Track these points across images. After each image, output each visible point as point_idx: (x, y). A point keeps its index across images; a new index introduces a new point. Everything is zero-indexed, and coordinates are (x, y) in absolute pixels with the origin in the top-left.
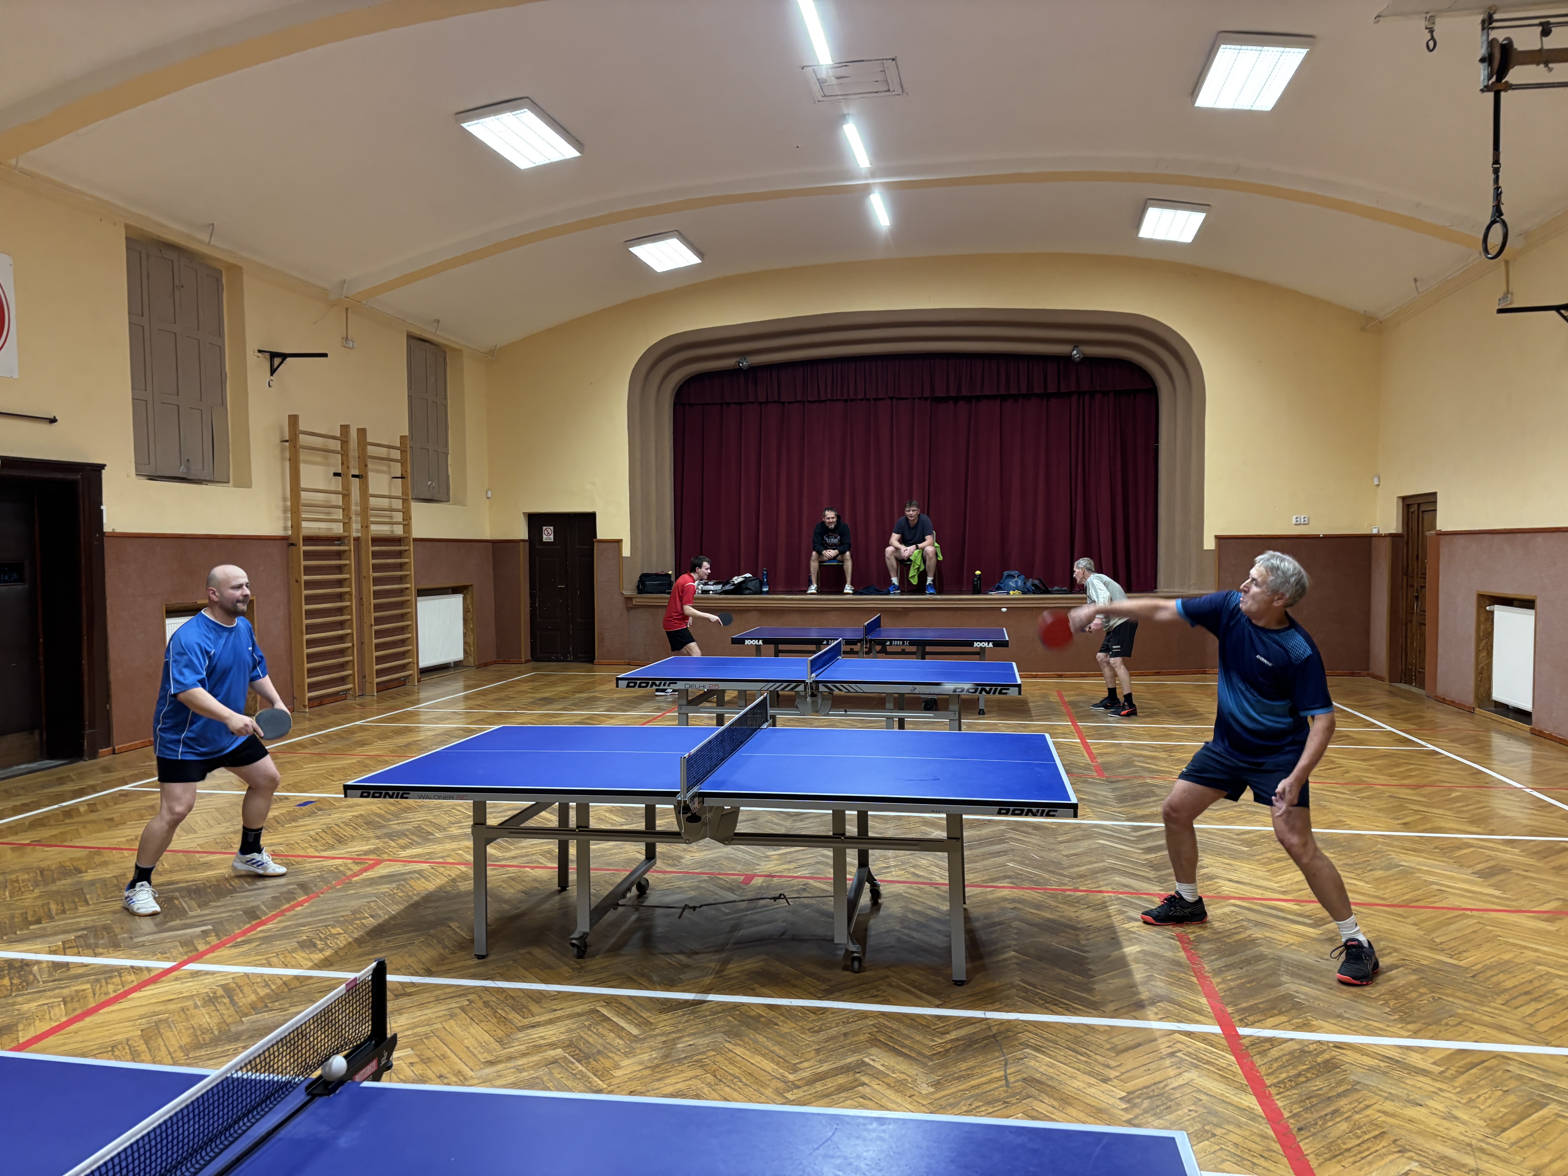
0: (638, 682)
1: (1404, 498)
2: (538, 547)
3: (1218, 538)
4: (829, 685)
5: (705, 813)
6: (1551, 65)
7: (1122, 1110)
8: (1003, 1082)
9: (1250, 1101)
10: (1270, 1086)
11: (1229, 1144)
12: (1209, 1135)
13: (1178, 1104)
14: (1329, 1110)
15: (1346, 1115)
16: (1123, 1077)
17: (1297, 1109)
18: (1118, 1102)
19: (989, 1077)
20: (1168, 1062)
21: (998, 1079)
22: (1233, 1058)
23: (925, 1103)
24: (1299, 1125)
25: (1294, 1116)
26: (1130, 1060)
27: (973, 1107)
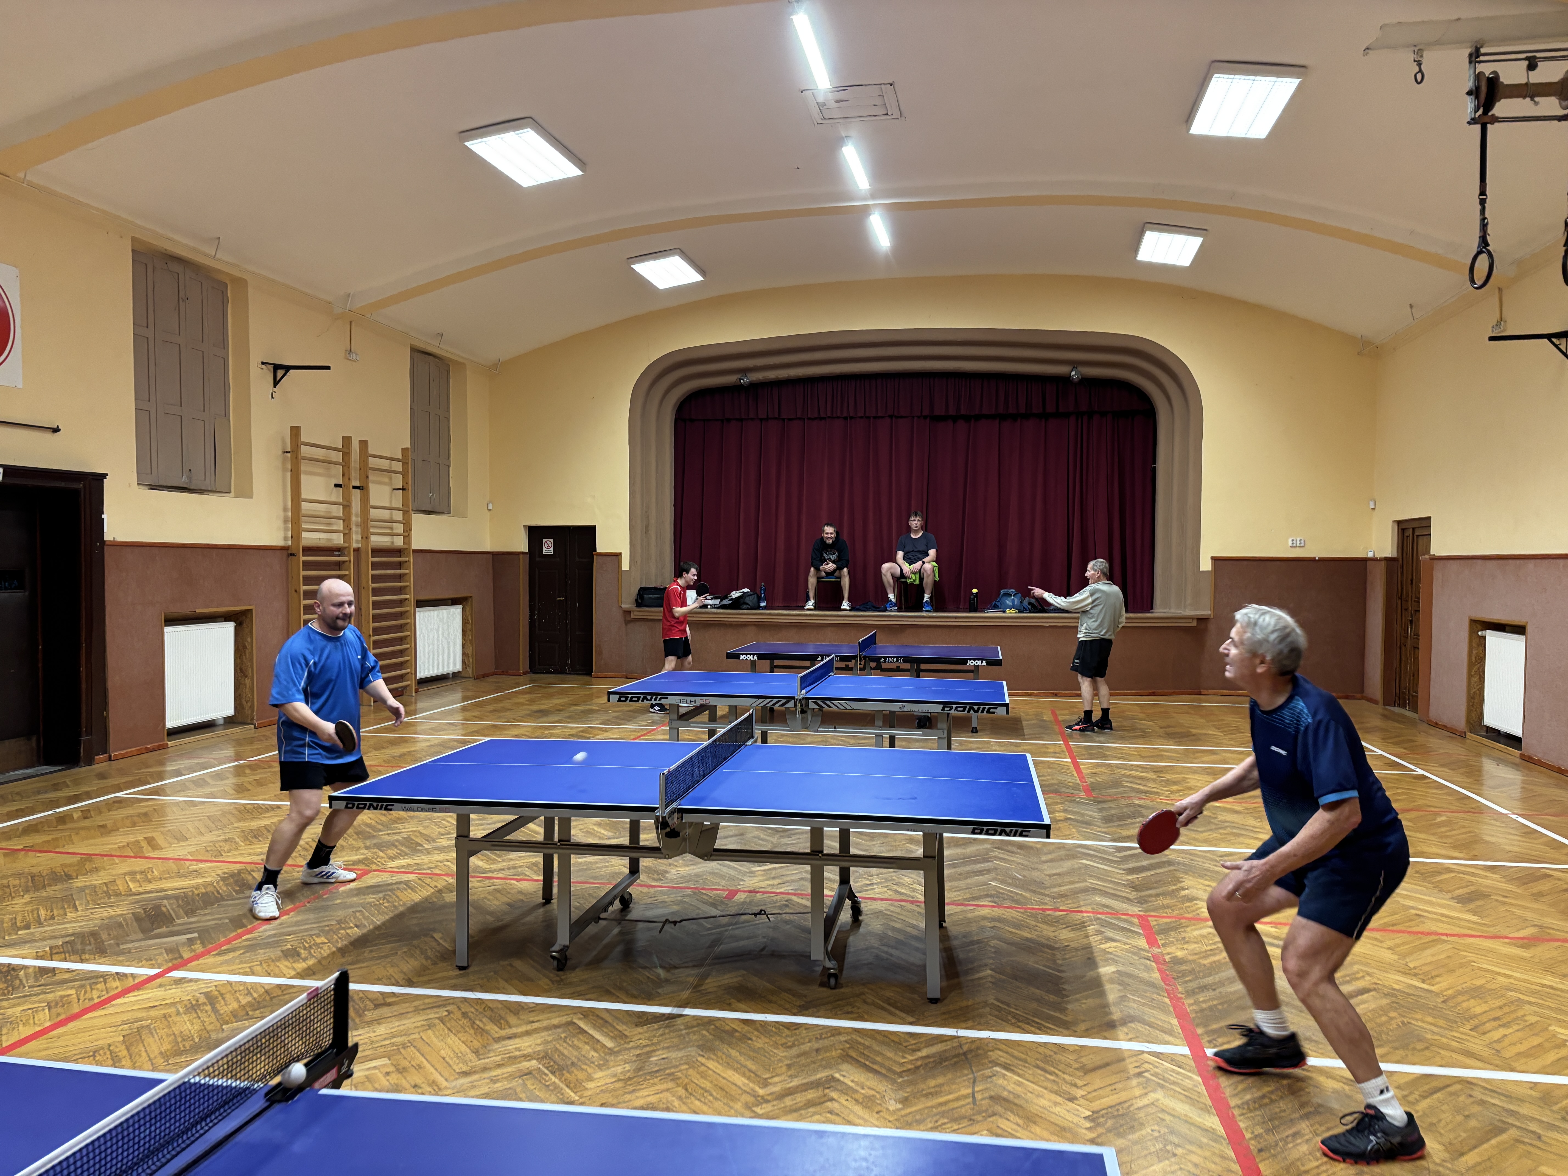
0: (630, 696)
1: (1399, 523)
2: (538, 559)
3: (1214, 559)
4: (819, 702)
5: (685, 828)
6: (1536, 99)
7: (1087, 1129)
8: (971, 1099)
9: (1213, 1122)
10: (1234, 1108)
11: (1189, 1164)
12: (1170, 1155)
13: (1142, 1124)
14: (1290, 1132)
15: (1307, 1137)
16: (1090, 1096)
17: (1259, 1130)
18: (1083, 1121)
19: (956, 1095)
20: (1134, 1082)
21: (965, 1097)
22: (1200, 1079)
23: (891, 1119)
24: (1259, 1146)
25: (1256, 1137)
26: (1097, 1080)
27: (939, 1123)
